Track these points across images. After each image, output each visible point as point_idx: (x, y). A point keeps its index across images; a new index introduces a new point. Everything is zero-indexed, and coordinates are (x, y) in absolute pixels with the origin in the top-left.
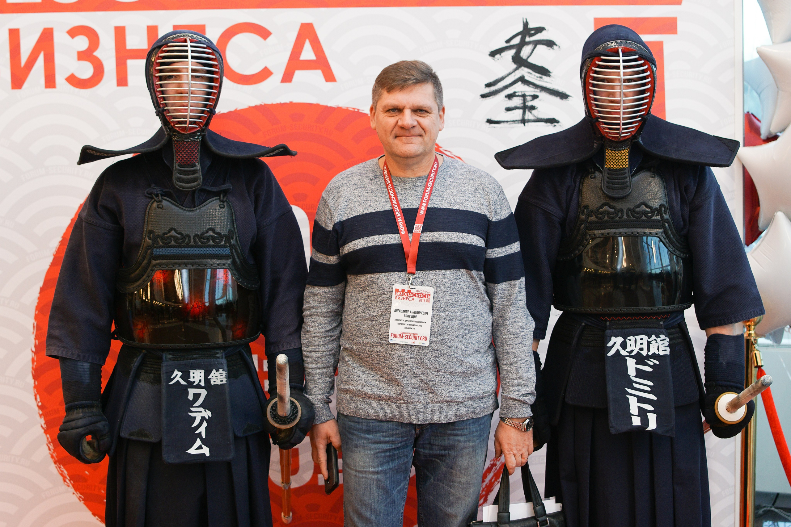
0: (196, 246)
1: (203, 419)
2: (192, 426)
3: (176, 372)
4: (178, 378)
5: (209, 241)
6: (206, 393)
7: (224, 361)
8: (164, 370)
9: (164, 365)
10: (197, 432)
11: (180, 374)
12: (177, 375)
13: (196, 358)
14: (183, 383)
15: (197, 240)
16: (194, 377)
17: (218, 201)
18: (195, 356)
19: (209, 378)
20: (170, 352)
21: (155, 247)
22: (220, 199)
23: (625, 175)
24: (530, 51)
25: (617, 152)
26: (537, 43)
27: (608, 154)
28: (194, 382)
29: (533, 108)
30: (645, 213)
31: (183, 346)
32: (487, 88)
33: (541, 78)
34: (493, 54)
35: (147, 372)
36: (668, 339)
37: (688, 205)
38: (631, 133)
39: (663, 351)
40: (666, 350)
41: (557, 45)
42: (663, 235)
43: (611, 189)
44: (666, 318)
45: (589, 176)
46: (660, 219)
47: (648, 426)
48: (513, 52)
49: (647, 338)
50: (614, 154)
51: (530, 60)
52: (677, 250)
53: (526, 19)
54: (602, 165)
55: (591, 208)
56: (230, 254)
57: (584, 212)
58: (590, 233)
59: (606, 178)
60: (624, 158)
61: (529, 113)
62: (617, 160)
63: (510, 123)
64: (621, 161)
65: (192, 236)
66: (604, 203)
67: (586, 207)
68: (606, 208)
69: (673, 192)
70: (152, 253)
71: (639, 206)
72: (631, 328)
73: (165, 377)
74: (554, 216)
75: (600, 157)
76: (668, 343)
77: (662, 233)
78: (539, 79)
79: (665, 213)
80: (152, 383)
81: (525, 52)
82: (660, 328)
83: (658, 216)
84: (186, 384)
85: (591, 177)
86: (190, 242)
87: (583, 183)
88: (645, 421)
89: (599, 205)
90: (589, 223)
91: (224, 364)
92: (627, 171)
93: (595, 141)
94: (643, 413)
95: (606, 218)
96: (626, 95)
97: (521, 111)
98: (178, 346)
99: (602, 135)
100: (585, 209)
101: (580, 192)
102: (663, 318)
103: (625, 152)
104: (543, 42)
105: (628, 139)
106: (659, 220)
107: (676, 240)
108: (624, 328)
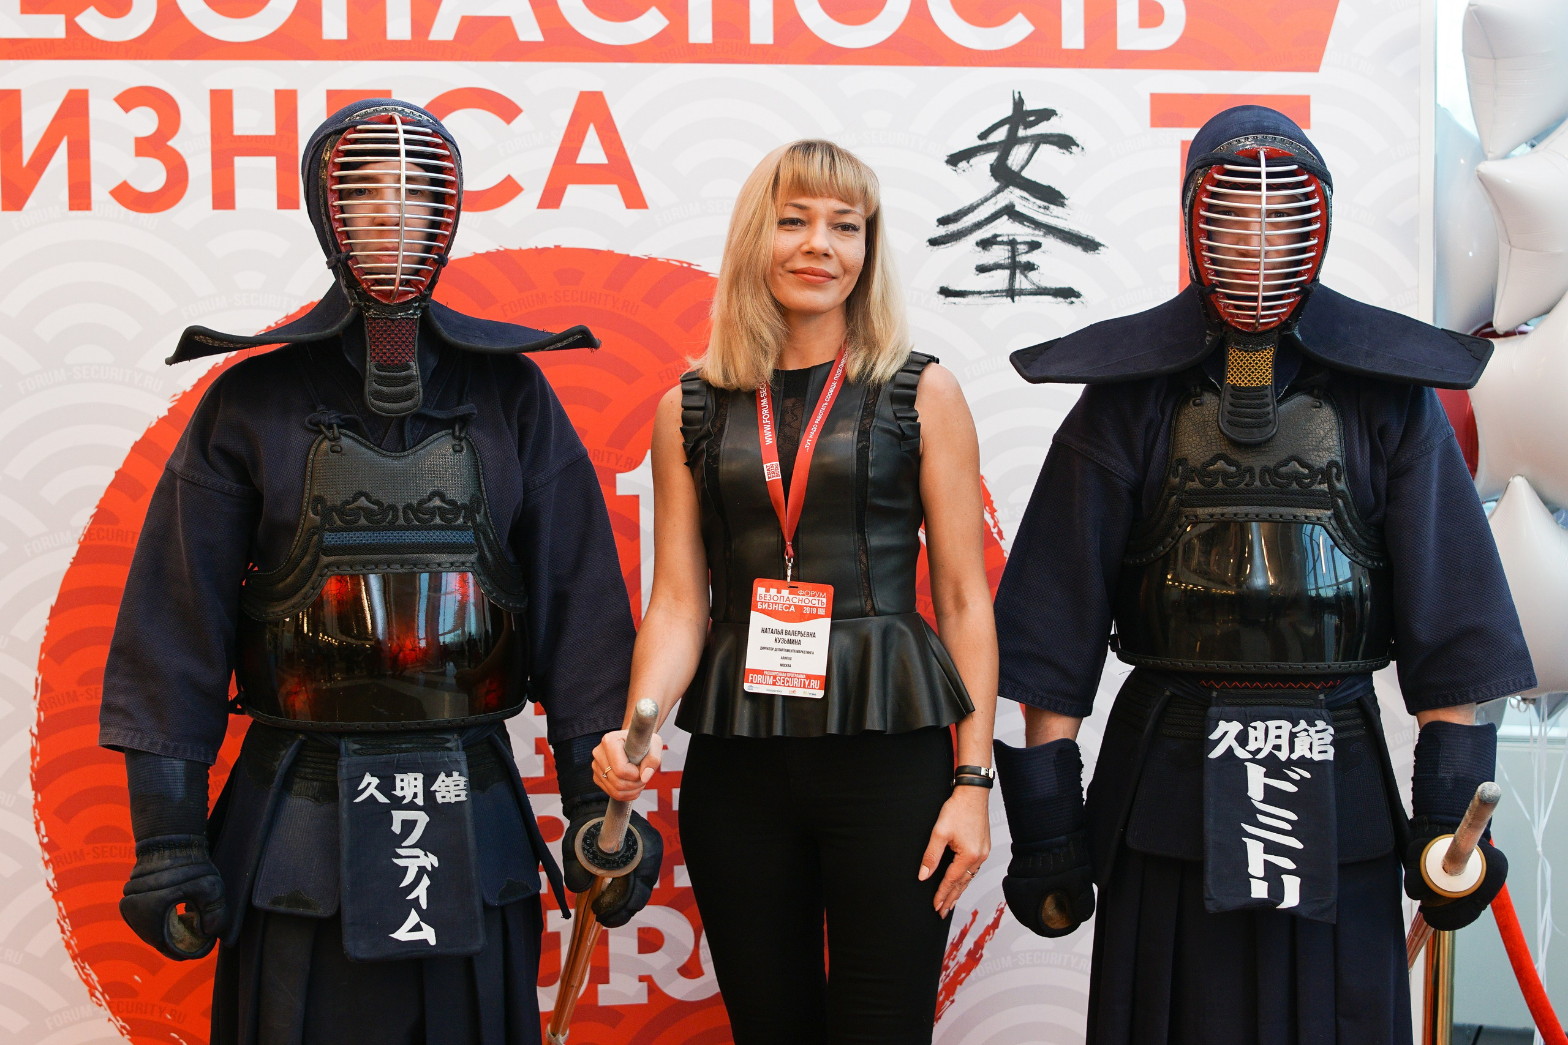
0: (409, 528)
1: (422, 870)
2: (401, 886)
3: (368, 778)
4: (372, 790)
5: (433, 518)
6: (428, 819)
7: (461, 756)
8: (343, 773)
9: (343, 763)
10: (409, 898)
11: (375, 781)
12: (370, 784)
13: (406, 751)
14: (382, 799)
15: (411, 516)
16: (402, 788)
17: (450, 438)
18: (404, 746)
19: (432, 789)
20: (357, 739)
21: (327, 530)
22: (454, 432)
23: (1264, 400)
24: (1026, 156)
25: (1251, 355)
26: (1040, 140)
27: (1234, 357)
28: (404, 797)
29: (1030, 267)
30: (1297, 477)
31: (383, 725)
32: (941, 226)
33: (1045, 208)
34: (954, 160)
35: (307, 779)
36: (1331, 730)
37: (1385, 465)
38: (1279, 318)
39: (1319, 752)
40: (1326, 752)
41: (1078, 146)
42: (1333, 522)
43: (1238, 426)
44: (1332, 687)
45: (1191, 402)
46: (1327, 490)
47: (1282, 900)
48: (992, 157)
49: (1290, 725)
50: (1245, 357)
51: (1025, 174)
52: (1361, 552)
53: (1019, 93)
54: (1221, 378)
55: (1191, 463)
56: (473, 542)
57: (1177, 470)
58: (1188, 513)
59: (1227, 404)
60: (1264, 367)
61: (1022, 277)
62: (1250, 369)
63: (985, 295)
64: (1258, 372)
65: (400, 508)
66: (1216, 455)
67: (1183, 461)
68: (1220, 464)
69: (1356, 436)
70: (321, 541)
71: (1286, 463)
72: (1259, 705)
73: (345, 788)
74: (1119, 477)
75: (1217, 362)
76: (1331, 738)
77: (1330, 518)
78: (1042, 210)
79: (1339, 480)
80: (317, 800)
81: (1017, 157)
82: (1317, 708)
83: (1324, 483)
84: (388, 801)
85: (1194, 402)
86: (397, 520)
87: (1178, 414)
88: (1277, 890)
89: (1208, 458)
90: (1186, 492)
91: (462, 763)
92: (1268, 392)
93: (1208, 332)
94: (1273, 874)
95: (1220, 484)
96: (1269, 241)
97: (1007, 272)
98: (373, 727)
99: (1221, 319)
100: (1180, 464)
101: (1172, 432)
102: (1325, 688)
103: (1265, 355)
104: (1051, 139)
105: (1273, 329)
106: (1325, 491)
107: (1358, 533)
108: (1246, 705)
